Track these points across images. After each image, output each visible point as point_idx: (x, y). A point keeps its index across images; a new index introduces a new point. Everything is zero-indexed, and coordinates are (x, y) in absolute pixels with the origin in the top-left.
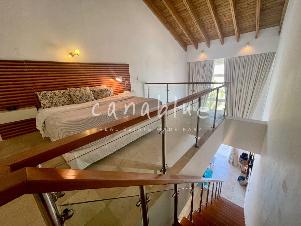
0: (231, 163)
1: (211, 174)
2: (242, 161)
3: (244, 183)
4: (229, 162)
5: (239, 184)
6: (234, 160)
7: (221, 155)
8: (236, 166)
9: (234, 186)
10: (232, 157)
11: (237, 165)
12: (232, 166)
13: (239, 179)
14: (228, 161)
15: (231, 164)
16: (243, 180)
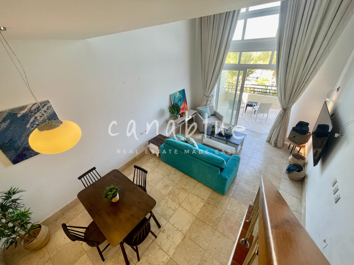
0: (273, 143)
1: (237, 163)
2: (294, 137)
3: (298, 177)
4: (268, 142)
5: (288, 178)
6: (278, 137)
7: (254, 132)
8: (281, 147)
9: (280, 184)
10: (275, 134)
11: (282, 145)
12: (273, 148)
13: (289, 170)
14: (266, 140)
15: (271, 144)
16: (299, 171)
